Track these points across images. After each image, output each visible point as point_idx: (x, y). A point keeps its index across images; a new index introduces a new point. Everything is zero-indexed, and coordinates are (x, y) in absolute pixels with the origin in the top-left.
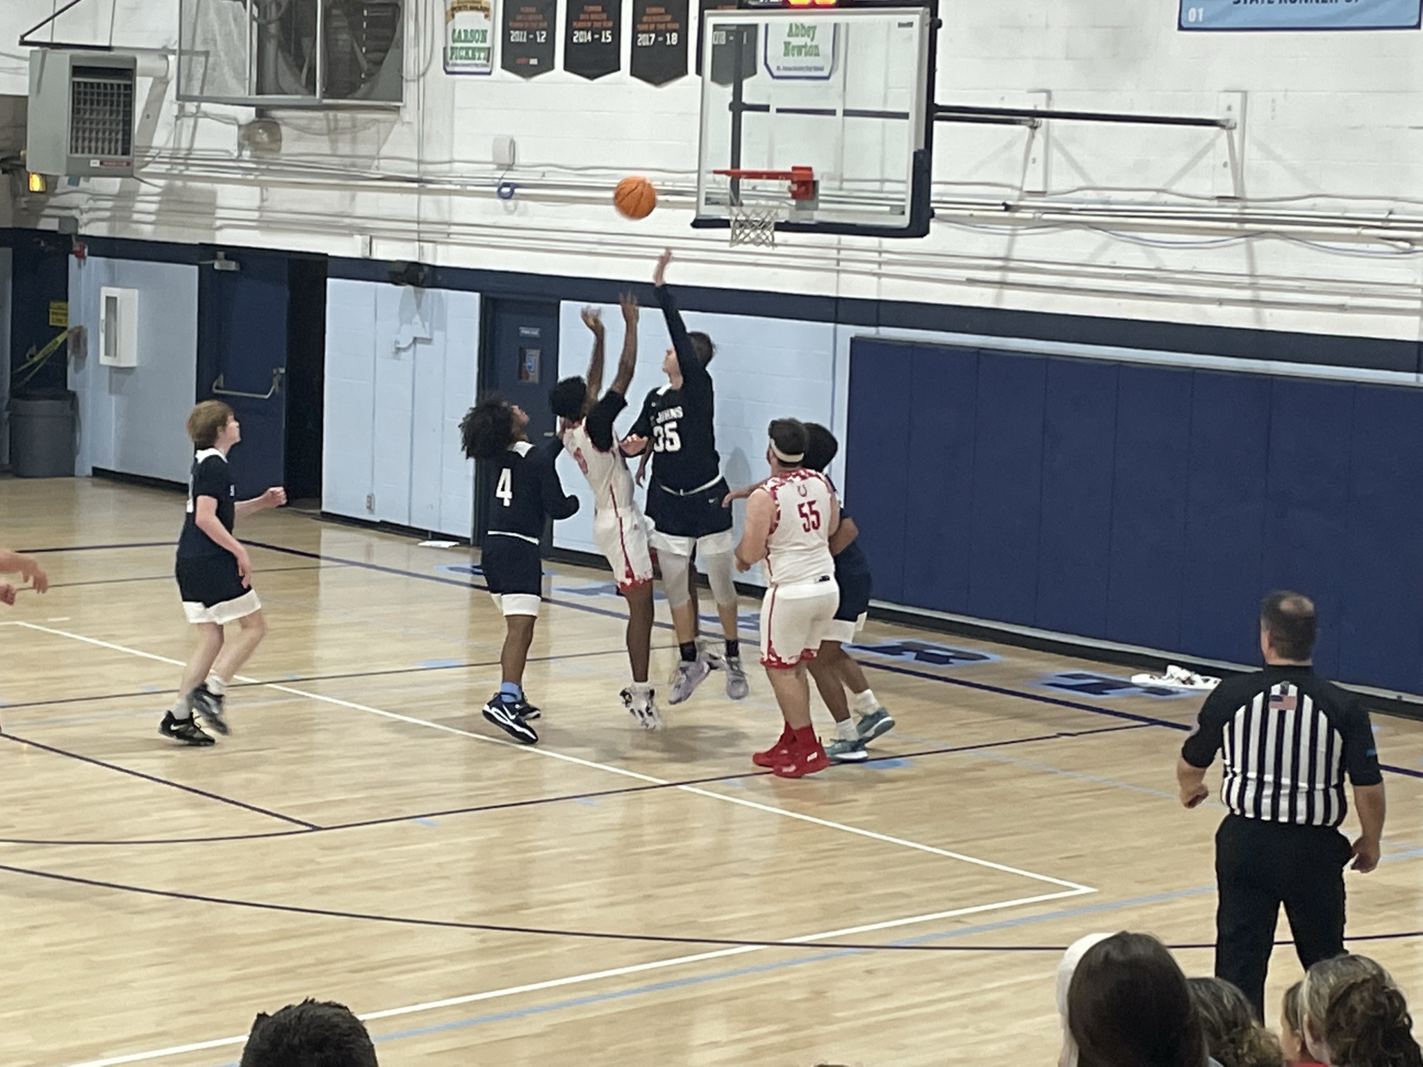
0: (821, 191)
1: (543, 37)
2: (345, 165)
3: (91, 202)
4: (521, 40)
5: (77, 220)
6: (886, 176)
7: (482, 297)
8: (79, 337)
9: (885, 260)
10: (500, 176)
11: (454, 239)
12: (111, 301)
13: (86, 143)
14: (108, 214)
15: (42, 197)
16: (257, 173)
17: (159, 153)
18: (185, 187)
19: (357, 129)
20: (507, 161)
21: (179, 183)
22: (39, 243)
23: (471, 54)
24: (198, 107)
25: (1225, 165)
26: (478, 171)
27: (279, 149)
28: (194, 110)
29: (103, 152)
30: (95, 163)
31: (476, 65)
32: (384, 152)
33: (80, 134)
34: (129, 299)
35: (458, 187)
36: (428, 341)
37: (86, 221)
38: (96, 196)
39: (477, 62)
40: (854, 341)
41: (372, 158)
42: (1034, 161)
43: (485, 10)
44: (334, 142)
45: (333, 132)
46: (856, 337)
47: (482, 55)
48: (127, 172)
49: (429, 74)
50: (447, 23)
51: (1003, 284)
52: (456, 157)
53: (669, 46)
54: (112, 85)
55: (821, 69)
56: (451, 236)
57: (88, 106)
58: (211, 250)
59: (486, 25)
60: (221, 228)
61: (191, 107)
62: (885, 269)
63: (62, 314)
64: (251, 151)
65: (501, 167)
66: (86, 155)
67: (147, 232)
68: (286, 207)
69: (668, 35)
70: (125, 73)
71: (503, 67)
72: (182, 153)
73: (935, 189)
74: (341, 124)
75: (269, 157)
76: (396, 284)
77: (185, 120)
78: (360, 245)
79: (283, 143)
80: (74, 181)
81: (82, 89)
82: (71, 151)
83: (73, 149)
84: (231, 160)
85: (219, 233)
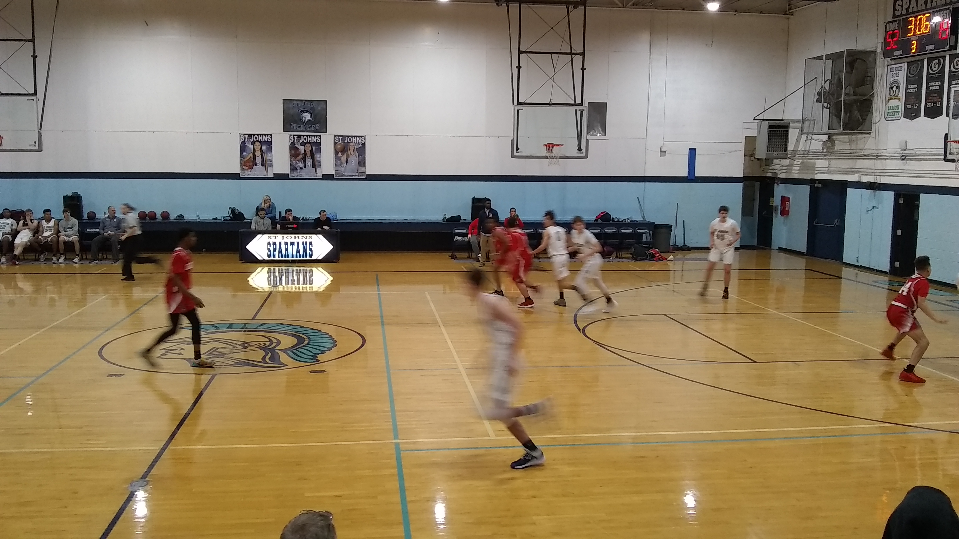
1: (917, 106)
2: (854, 152)
3: (781, 168)
4: (909, 108)
5: (777, 173)
7: (895, 193)
8: (776, 208)
10: (901, 153)
11: (887, 174)
13: (772, 148)
14: (785, 171)
15: (767, 167)
16: (827, 156)
17: (800, 152)
18: (807, 162)
19: (858, 140)
20: (904, 148)
21: (805, 161)
22: (767, 180)
23: (894, 114)
26: (894, 152)
27: (833, 148)
28: (810, 138)
29: (778, 151)
30: (776, 155)
31: (896, 117)
32: (865, 147)
33: (771, 146)
35: (888, 157)
36: (877, 207)
37: (780, 173)
38: (781, 166)
39: (896, 116)
41: (862, 149)
43: (899, 99)
44: (851, 145)
45: (850, 142)
47: (898, 114)
48: (787, 157)
49: (880, 121)
50: (886, 104)
52: (888, 147)
54: (781, 131)
57: (773, 137)
58: (813, 181)
59: (899, 104)
60: (816, 174)
63: (772, 201)
64: (826, 149)
65: (902, 150)
66: (772, 152)
67: (796, 176)
68: (835, 166)
70: (786, 127)
71: (904, 117)
72: (806, 152)
74: (853, 140)
75: (830, 151)
76: (868, 189)
77: (808, 141)
78: (858, 177)
79: (836, 146)
81: (771, 132)
82: (767, 151)
83: (768, 151)
84: (820, 153)
85: (816, 175)
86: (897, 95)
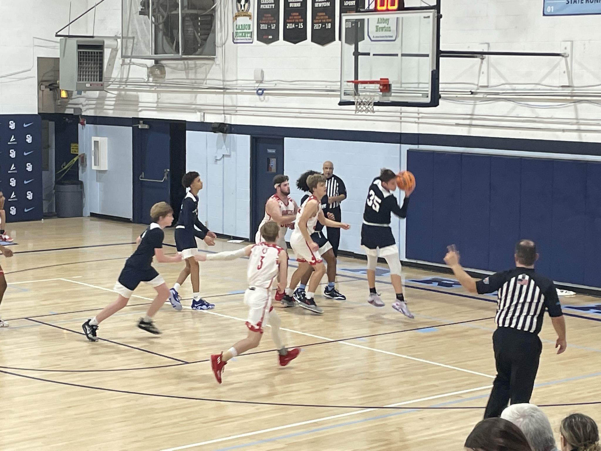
0: (393, 88)
1: (274, 27)
2: (192, 83)
3: (87, 102)
4: (265, 28)
5: (81, 109)
6: (421, 81)
7: (251, 137)
8: (83, 158)
9: (421, 116)
10: (257, 86)
11: (239, 113)
12: (96, 143)
13: (84, 77)
14: (94, 106)
15: (66, 100)
16: (155, 87)
17: (114, 80)
18: (125, 94)
19: (197, 68)
20: (260, 79)
21: (123, 92)
22: (65, 119)
23: (244, 35)
24: (130, 60)
25: (564, 72)
26: (248, 84)
27: (164, 77)
28: (128, 61)
29: (91, 81)
30: (88, 85)
31: (246, 39)
32: (208, 77)
33: (82, 73)
34: (104, 141)
35: (240, 91)
36: (229, 156)
37: (85, 109)
38: (89, 99)
39: (247, 38)
40: (408, 151)
41: (204, 80)
42: (483, 73)
43: (250, 16)
44: (187, 74)
45: (187, 69)
46: (409, 150)
47: (249, 35)
48: (101, 88)
49: (226, 44)
50: (233, 22)
51: (470, 125)
52: (239, 78)
53: (327, 29)
54: (94, 52)
55: (392, 37)
56: (238, 112)
57: (85, 61)
58: (137, 120)
59: (250, 22)
60: (141, 111)
61: (127, 61)
62: (421, 120)
63: (76, 149)
64: (153, 78)
65: (257, 82)
66: (84, 82)
67: (111, 114)
69: (327, 24)
70: (100, 47)
71: (258, 40)
72: (124, 80)
73: (440, 86)
74: (190, 66)
75: (160, 80)
76: (215, 132)
77: (125, 66)
78: (199, 116)
79: (166, 75)
80: (79, 93)
81: (82, 54)
83: (79, 80)
84: (145, 82)
85: (140, 113)
86: (246, 11)
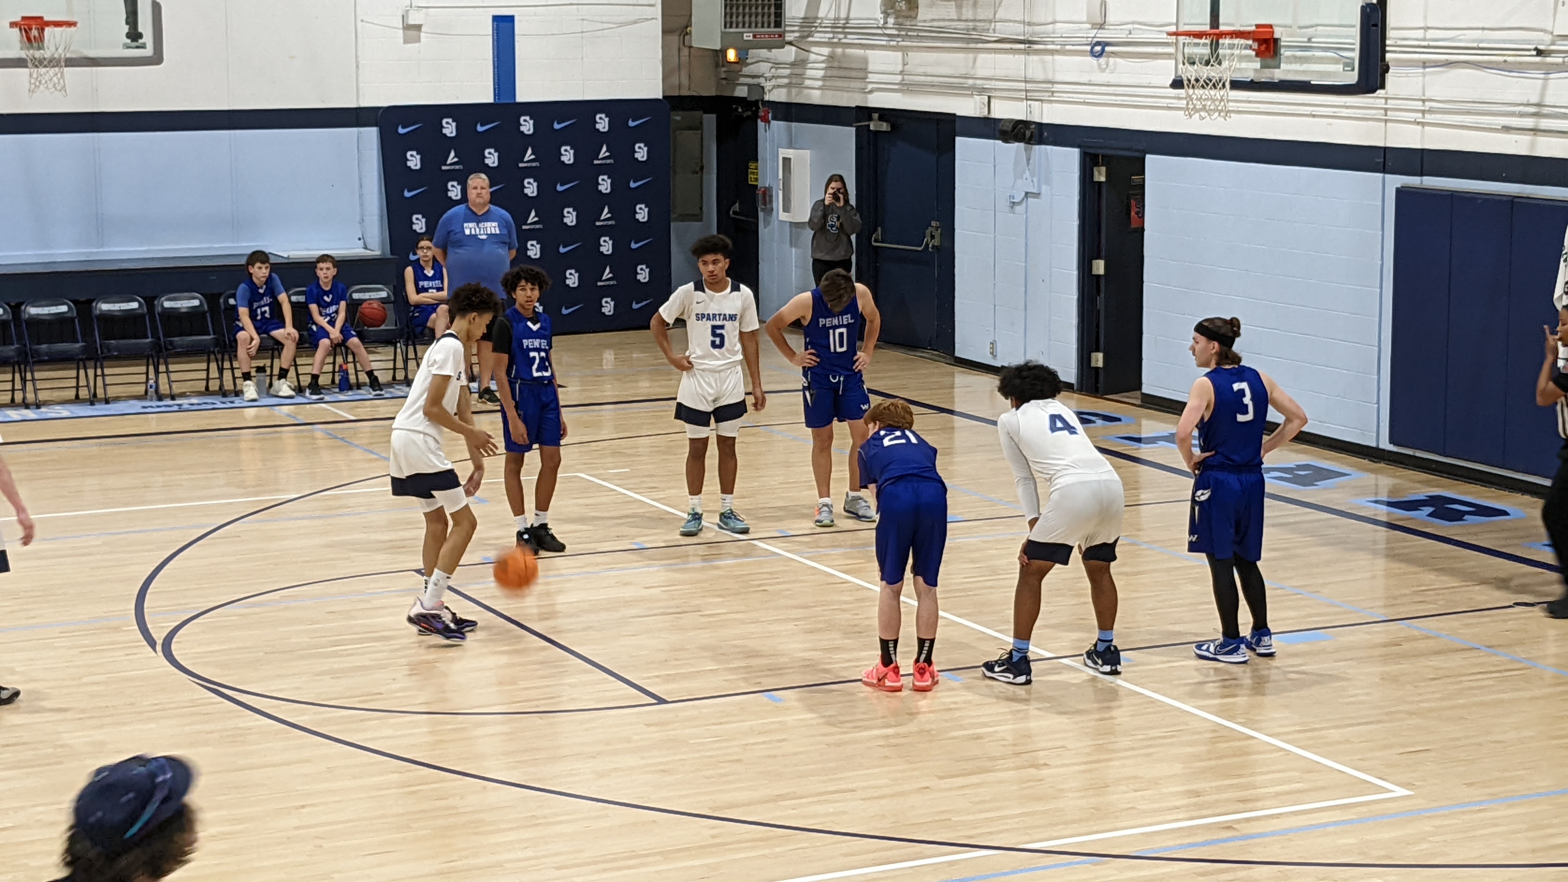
2: (968, 30)
3: (773, 71)
5: (763, 88)
7: (1081, 152)
8: (766, 194)
10: (1093, 35)
11: (1057, 97)
12: (787, 162)
14: (786, 81)
16: (899, 39)
17: (821, 23)
18: (844, 54)
20: (1100, 20)
21: (839, 50)
22: (739, 109)
26: (1074, 31)
27: (917, 15)
29: (756, 26)
30: (748, 37)
32: (998, 16)
33: (734, 10)
34: (802, 159)
35: (1058, 47)
36: (1037, 195)
37: (770, 88)
38: (776, 65)
40: (1399, 190)
41: (990, 21)
44: (961, 7)
46: (1401, 187)
52: (1058, 18)
56: (1053, 94)
58: (866, 112)
63: (756, 174)
64: (893, 18)
65: (1094, 26)
66: (740, 29)
68: (921, 70)
72: (841, 23)
75: (907, 23)
78: (980, 105)
79: (920, 10)
82: (725, 27)
83: (728, 25)
84: (878, 28)
85: (870, 96)
